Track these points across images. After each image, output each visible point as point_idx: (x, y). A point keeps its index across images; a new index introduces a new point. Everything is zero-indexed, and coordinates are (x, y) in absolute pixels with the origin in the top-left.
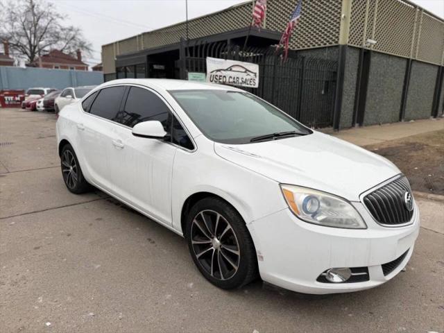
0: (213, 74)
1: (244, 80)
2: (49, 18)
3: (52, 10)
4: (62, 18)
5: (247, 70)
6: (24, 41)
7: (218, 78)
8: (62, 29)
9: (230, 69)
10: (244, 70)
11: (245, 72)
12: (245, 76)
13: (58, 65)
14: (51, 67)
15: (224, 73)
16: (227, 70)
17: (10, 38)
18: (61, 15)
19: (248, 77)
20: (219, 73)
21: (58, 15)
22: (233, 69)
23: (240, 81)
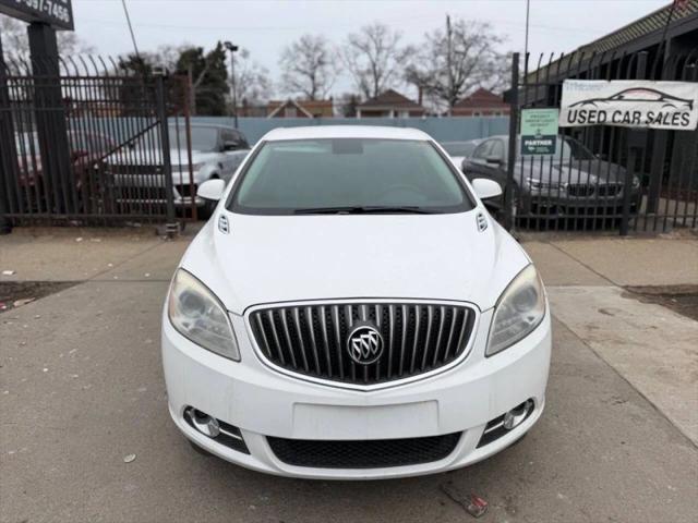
0: (573, 109)
1: (655, 116)
2: (483, 45)
3: (488, 33)
4: (500, 41)
5: (663, 97)
6: (445, 81)
7: (587, 115)
8: (497, 58)
9: (620, 97)
10: (658, 97)
11: (660, 100)
12: (658, 109)
13: (479, 110)
14: (469, 114)
15: (601, 106)
16: (610, 99)
17: (429, 79)
18: (499, 37)
19: (671, 110)
20: (589, 107)
21: (494, 39)
22: (627, 96)
23: (644, 118)
